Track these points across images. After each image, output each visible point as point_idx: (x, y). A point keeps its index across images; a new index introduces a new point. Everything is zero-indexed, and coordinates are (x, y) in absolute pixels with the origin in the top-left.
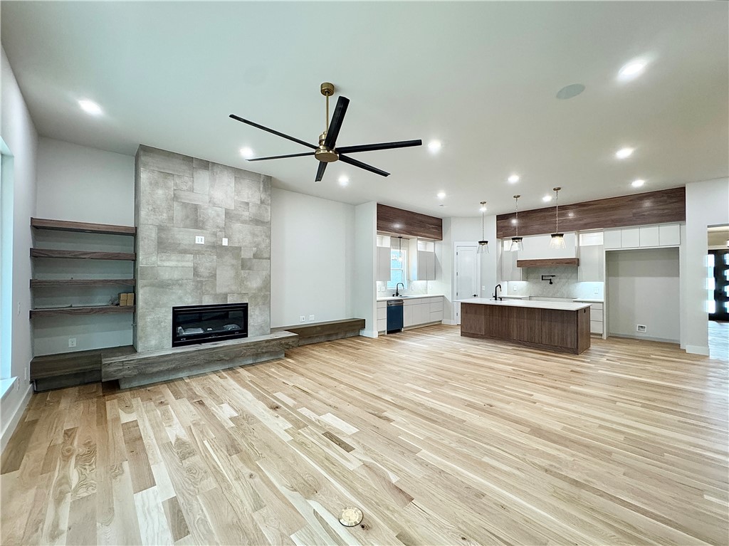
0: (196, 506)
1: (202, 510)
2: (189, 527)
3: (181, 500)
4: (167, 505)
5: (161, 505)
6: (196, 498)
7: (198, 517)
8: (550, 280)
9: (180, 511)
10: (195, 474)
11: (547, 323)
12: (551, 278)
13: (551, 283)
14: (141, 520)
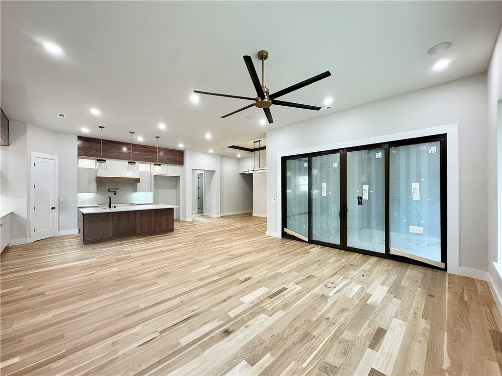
0: (365, 333)
1: (365, 329)
2: (376, 329)
3: (368, 343)
4: (376, 348)
5: (380, 351)
6: (360, 336)
7: (369, 329)
8: (115, 192)
9: (374, 339)
10: (345, 349)
11: (159, 217)
12: (115, 190)
13: (115, 194)
14: (395, 354)
